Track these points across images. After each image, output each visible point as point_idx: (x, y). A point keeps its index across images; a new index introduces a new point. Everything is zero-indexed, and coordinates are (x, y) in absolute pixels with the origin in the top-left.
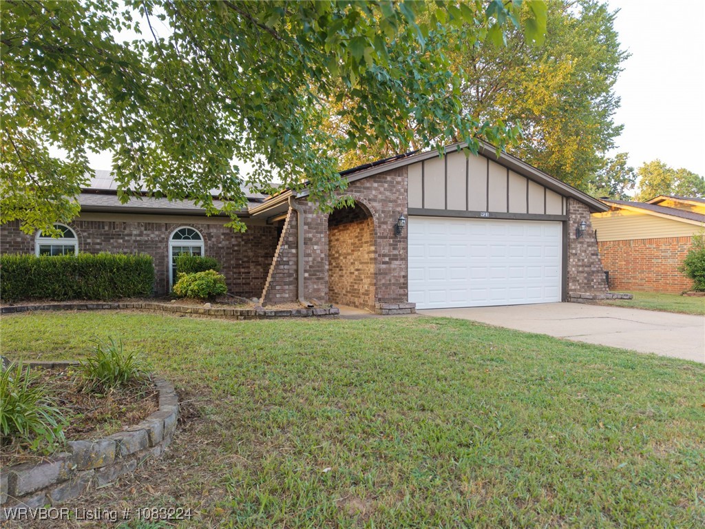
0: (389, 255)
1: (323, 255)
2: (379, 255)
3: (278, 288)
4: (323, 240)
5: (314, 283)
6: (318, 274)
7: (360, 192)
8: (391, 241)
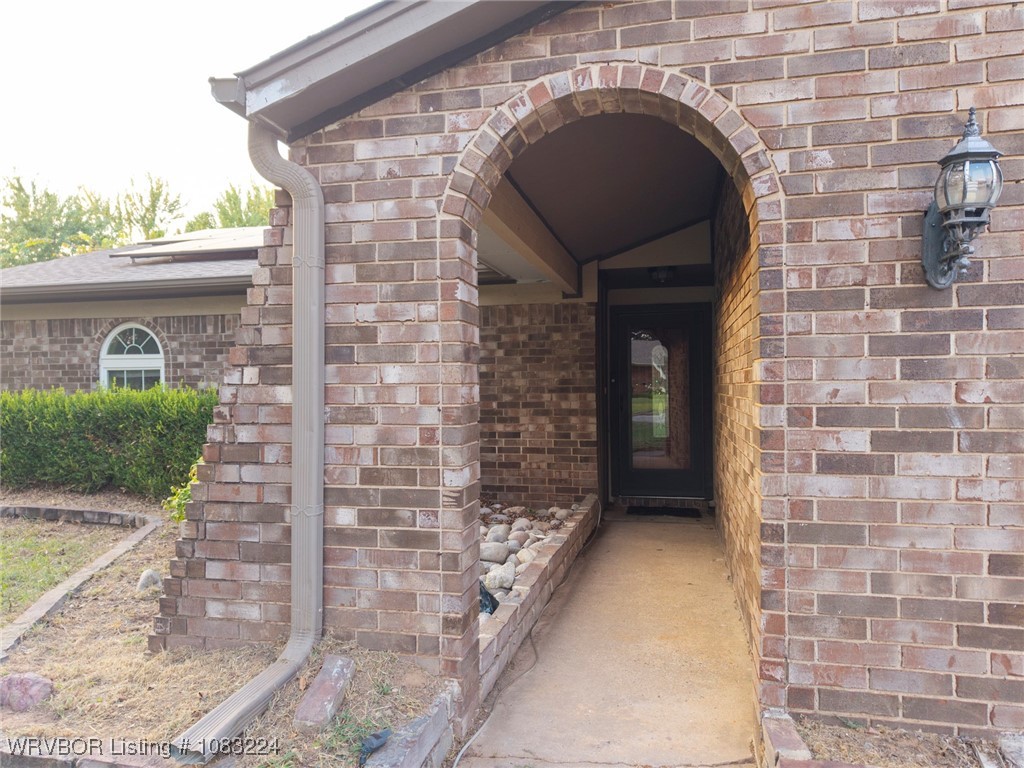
0: (870, 417)
1: (431, 417)
2: (799, 416)
3: (214, 570)
4: (434, 333)
5: (385, 560)
6: (404, 512)
7: (654, 38)
8: (894, 321)
